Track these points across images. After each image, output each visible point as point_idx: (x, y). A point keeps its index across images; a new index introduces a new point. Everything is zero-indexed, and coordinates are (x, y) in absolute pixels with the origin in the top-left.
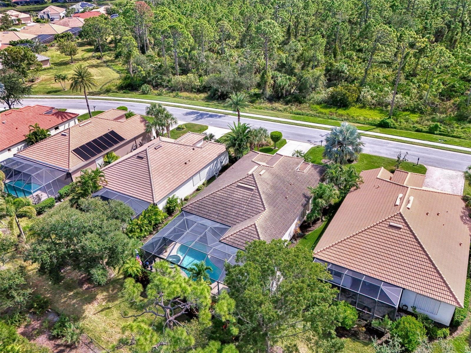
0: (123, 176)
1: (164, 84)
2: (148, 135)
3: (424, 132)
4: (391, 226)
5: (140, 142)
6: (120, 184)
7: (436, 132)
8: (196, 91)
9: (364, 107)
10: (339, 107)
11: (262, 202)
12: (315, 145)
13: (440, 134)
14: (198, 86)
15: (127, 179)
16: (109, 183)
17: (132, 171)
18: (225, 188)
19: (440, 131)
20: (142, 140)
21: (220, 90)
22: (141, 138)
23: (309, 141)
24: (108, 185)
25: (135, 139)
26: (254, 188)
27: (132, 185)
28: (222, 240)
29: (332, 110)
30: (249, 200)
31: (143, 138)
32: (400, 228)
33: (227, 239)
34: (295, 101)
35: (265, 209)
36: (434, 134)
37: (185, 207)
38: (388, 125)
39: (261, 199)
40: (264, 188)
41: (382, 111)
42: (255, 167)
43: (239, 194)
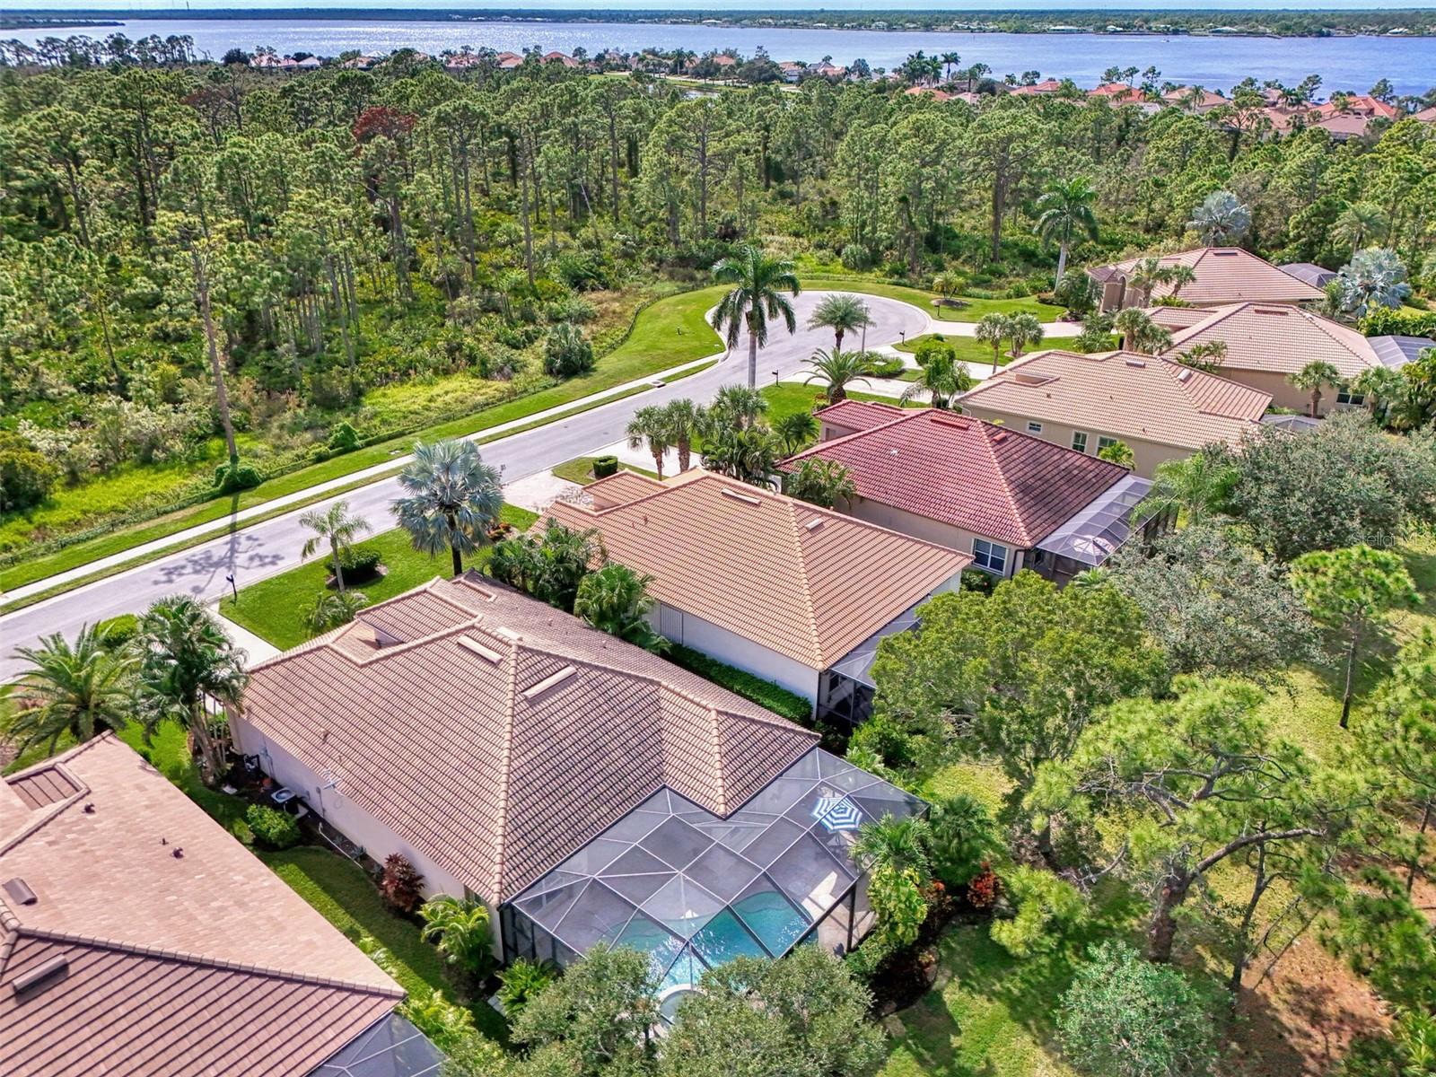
13: (369, 445)
18: (512, 737)
26: (570, 669)
28: (726, 809)
30: (601, 700)
33: (728, 795)
35: (659, 684)
38: (254, 478)
39: (621, 674)
40: (573, 654)
41: (151, 465)
42: (467, 641)
43: (564, 714)
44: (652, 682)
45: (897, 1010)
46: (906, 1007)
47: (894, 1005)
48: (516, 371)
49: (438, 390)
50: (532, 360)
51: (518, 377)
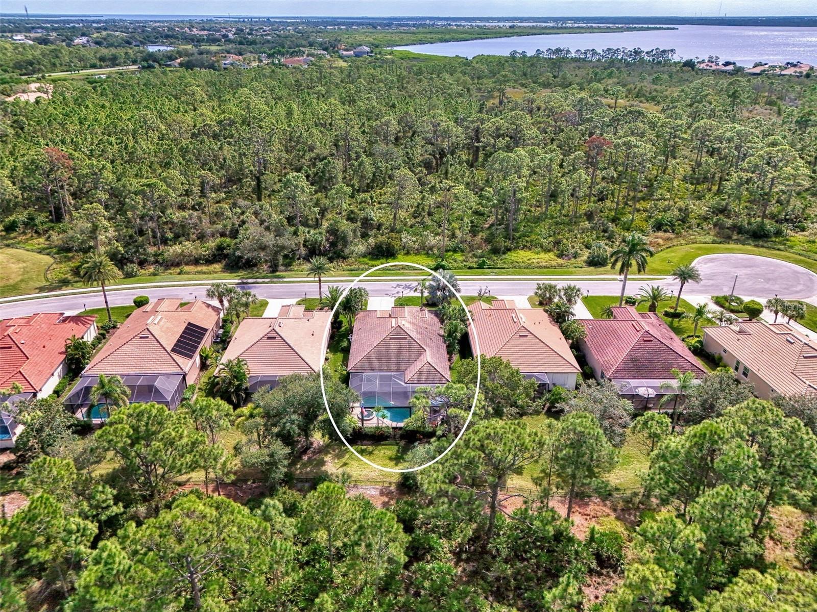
3: (476, 268)
7: (485, 267)
8: (205, 262)
9: (408, 253)
10: (387, 257)
11: (419, 345)
12: (395, 297)
13: (490, 268)
14: (204, 255)
18: (380, 343)
19: (487, 265)
21: (245, 257)
23: (387, 294)
25: (213, 327)
26: (406, 336)
28: (408, 381)
29: (382, 261)
30: (407, 346)
32: (527, 336)
33: (412, 379)
34: (339, 257)
35: (426, 350)
37: (351, 370)
39: (418, 343)
40: (414, 335)
41: (427, 254)
42: (394, 320)
43: (396, 344)
44: (424, 349)
48: (575, 257)
49: (536, 256)
50: (585, 255)
51: (573, 260)
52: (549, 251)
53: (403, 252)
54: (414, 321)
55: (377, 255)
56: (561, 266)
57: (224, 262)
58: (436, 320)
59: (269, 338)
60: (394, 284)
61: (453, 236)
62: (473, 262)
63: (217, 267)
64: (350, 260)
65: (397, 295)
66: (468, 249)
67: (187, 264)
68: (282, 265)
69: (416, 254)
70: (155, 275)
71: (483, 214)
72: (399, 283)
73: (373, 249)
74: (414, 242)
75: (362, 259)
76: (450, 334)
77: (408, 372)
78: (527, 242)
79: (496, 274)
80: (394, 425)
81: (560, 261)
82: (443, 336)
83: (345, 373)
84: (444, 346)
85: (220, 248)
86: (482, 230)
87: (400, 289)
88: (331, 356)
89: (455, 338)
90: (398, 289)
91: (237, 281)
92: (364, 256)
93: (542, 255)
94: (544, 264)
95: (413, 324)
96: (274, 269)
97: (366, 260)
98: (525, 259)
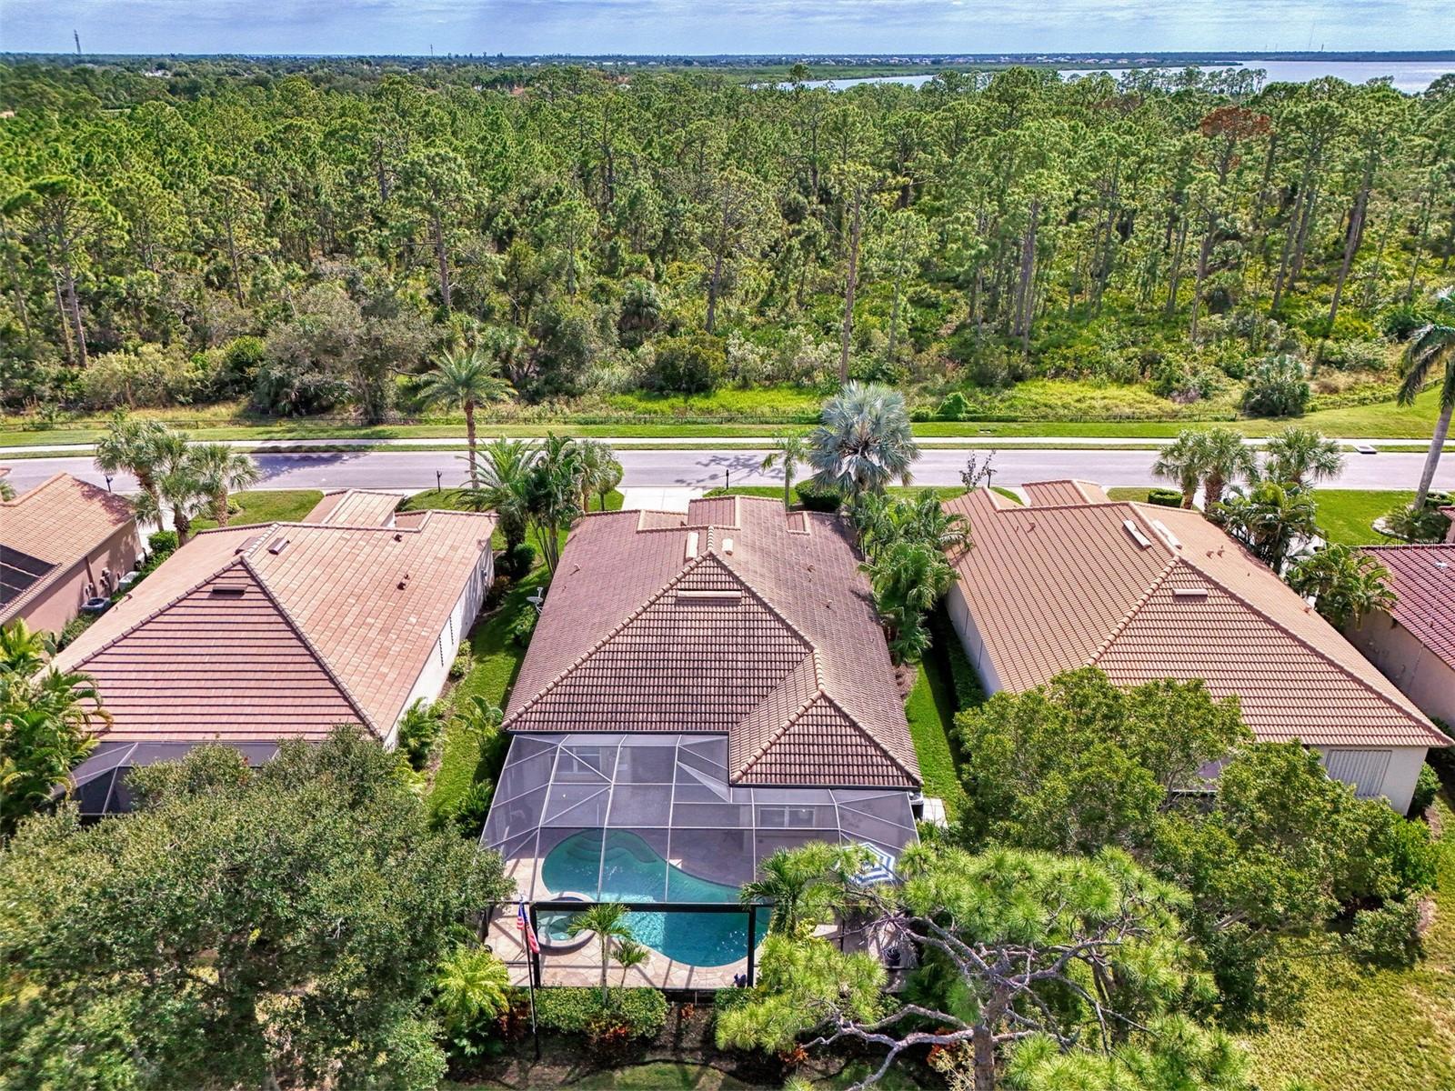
0: (175, 675)
1: (46, 390)
2: (127, 544)
3: (932, 420)
4: (1178, 597)
5: (104, 574)
6: (180, 710)
7: (960, 416)
8: (190, 399)
9: (745, 386)
10: (689, 393)
11: (789, 628)
12: (704, 488)
13: (972, 420)
14: (191, 382)
15: (202, 684)
16: (116, 719)
17: (214, 651)
18: (636, 619)
19: (967, 412)
20: (109, 565)
21: (297, 383)
22: (105, 557)
23: (681, 481)
24: (114, 728)
25: (86, 562)
26: (738, 594)
27: (239, 701)
28: (740, 778)
29: (673, 401)
30: (741, 632)
31: (112, 556)
32: (1204, 597)
33: (757, 768)
34: (556, 392)
35: (811, 649)
36: (957, 420)
37: (515, 721)
39: (782, 621)
40: (765, 590)
41: (798, 388)
42: (693, 537)
43: (697, 625)
44: (806, 644)
45: (730, 1073)
46: (740, 1079)
47: (734, 1067)
48: (1205, 396)
49: (1098, 394)
50: (1236, 391)
51: (1201, 403)
52: (1129, 381)
53: (730, 383)
54: (767, 542)
55: (661, 389)
56: (1174, 416)
57: (244, 401)
58: (841, 546)
59: (218, 593)
60: (705, 455)
61: (865, 344)
62: (928, 405)
63: (224, 411)
64: (586, 400)
65: (712, 484)
66: (907, 376)
67: (143, 404)
68: (397, 406)
69: (766, 389)
70: (42, 428)
71: (935, 306)
72: (720, 453)
73: (650, 371)
74: (763, 358)
75: (619, 398)
76: (895, 593)
77: (741, 733)
78: (1066, 358)
79: (994, 433)
80: (680, 977)
81: (1167, 404)
82: (869, 599)
83: (492, 732)
84: (877, 633)
85: (239, 363)
86: (937, 337)
87: (720, 469)
88: (471, 666)
89: (917, 606)
90: (714, 468)
91: (258, 444)
92: (627, 391)
93: (1112, 390)
94: (1128, 411)
95: (764, 552)
96: (374, 415)
97: (630, 399)
98: (1069, 400)
